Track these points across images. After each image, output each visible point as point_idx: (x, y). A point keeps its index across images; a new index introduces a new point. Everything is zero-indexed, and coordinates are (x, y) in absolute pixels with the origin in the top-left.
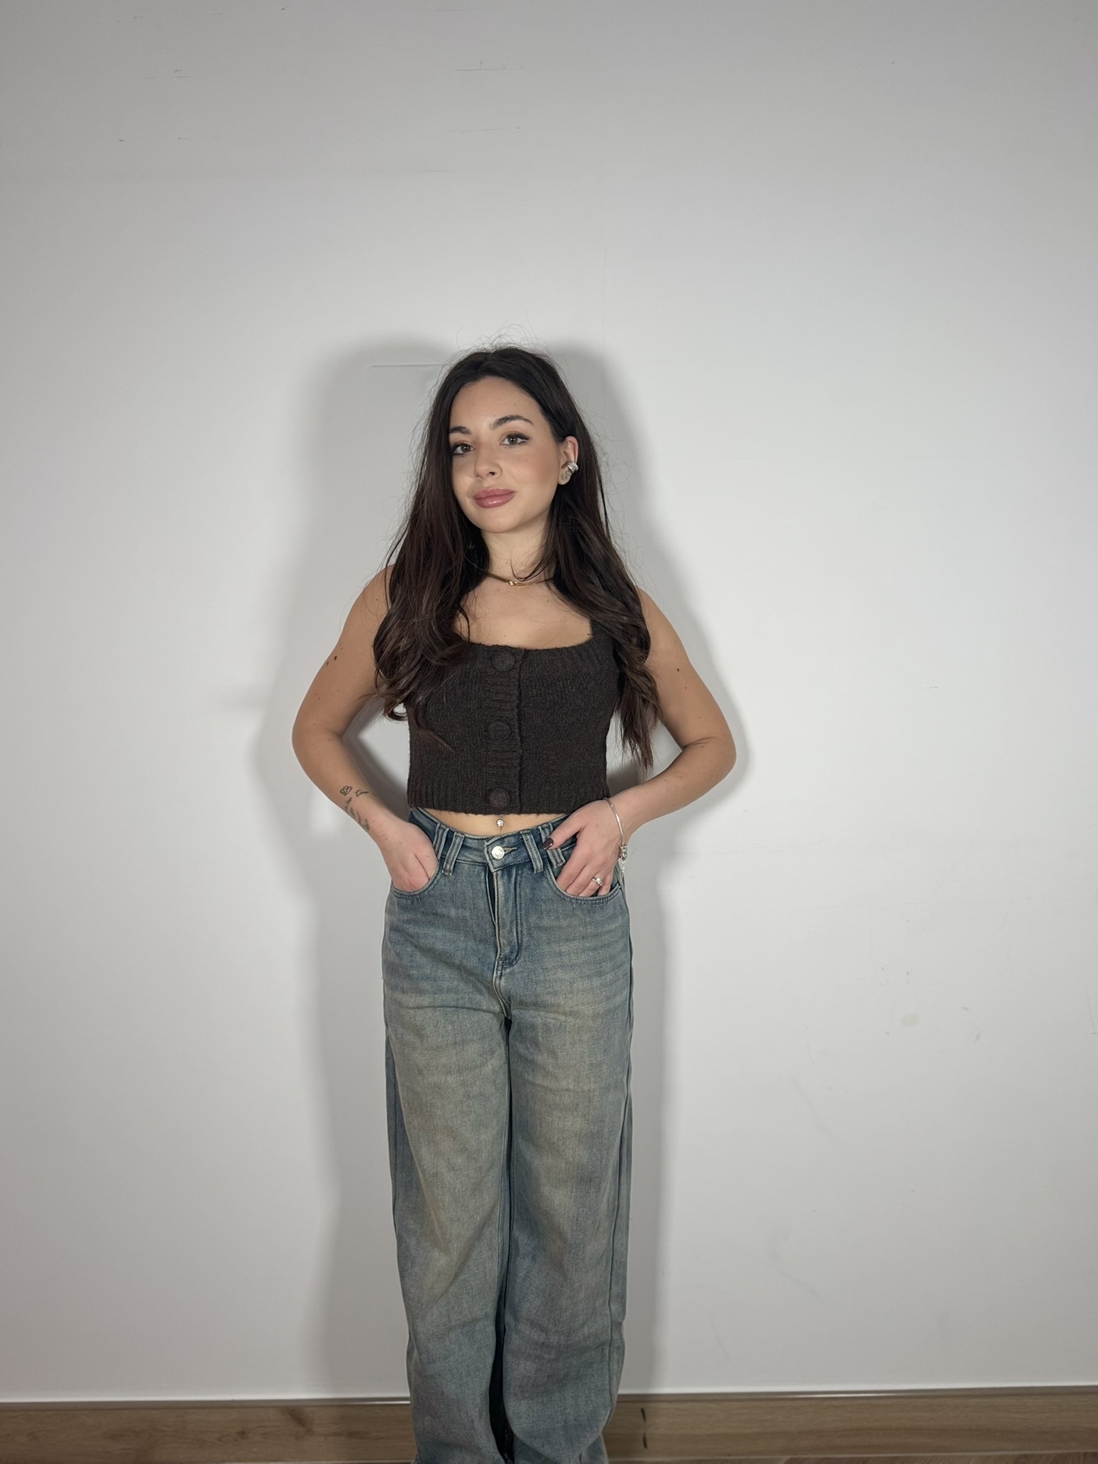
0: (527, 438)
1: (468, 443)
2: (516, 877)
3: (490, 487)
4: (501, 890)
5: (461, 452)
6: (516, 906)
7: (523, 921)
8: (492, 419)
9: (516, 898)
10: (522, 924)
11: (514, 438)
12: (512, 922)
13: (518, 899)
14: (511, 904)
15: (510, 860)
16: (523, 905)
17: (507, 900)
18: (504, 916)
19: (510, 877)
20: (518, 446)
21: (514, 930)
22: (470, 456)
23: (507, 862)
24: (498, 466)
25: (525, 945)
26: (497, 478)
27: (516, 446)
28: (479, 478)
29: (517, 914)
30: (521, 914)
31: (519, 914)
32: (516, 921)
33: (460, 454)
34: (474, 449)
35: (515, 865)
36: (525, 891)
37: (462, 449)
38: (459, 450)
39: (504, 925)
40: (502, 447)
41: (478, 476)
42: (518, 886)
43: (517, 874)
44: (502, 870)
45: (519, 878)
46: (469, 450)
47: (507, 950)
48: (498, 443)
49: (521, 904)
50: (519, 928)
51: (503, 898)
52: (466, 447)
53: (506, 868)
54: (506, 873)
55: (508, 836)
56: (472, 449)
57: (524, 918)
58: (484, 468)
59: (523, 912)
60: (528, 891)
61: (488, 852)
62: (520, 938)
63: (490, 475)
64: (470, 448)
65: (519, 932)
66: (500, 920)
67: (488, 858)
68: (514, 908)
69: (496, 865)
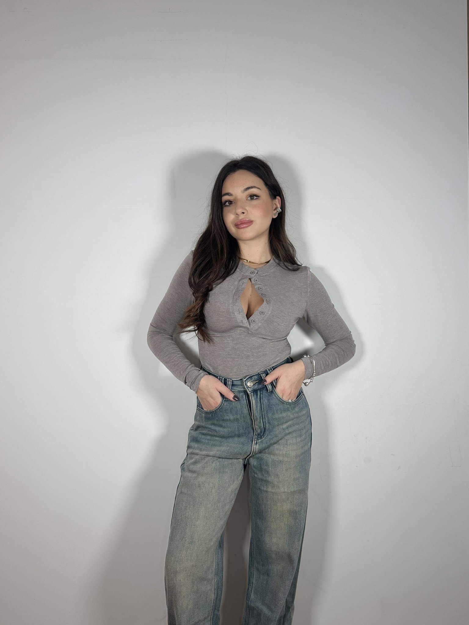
0: (258, 197)
1: (231, 200)
2: (260, 395)
3: (242, 219)
4: (254, 402)
5: (228, 205)
6: (262, 409)
7: (266, 417)
8: (243, 188)
9: (261, 405)
11: (252, 197)
12: (260, 417)
15: (256, 387)
16: (265, 409)
17: (257, 407)
18: (256, 414)
19: (257, 395)
20: (255, 200)
21: (262, 421)
22: (232, 206)
24: (245, 209)
25: (267, 428)
26: (246, 215)
27: (254, 200)
28: (237, 216)
29: (262, 413)
30: (264, 413)
32: (262, 417)
33: (228, 206)
34: (234, 203)
35: (259, 389)
36: (265, 401)
37: (229, 204)
38: (227, 204)
39: (257, 419)
40: (247, 201)
41: (237, 214)
42: (262, 399)
43: (260, 393)
44: (253, 392)
46: (232, 204)
47: (259, 431)
48: (245, 199)
50: (264, 420)
51: (255, 406)
52: (230, 202)
53: (255, 391)
54: (255, 393)
55: (254, 376)
56: (233, 203)
57: (266, 415)
58: (239, 211)
61: (245, 384)
62: (264, 425)
63: (242, 213)
64: (232, 202)
65: (264, 422)
66: (254, 417)
67: (246, 387)
68: (261, 411)
69: (250, 390)
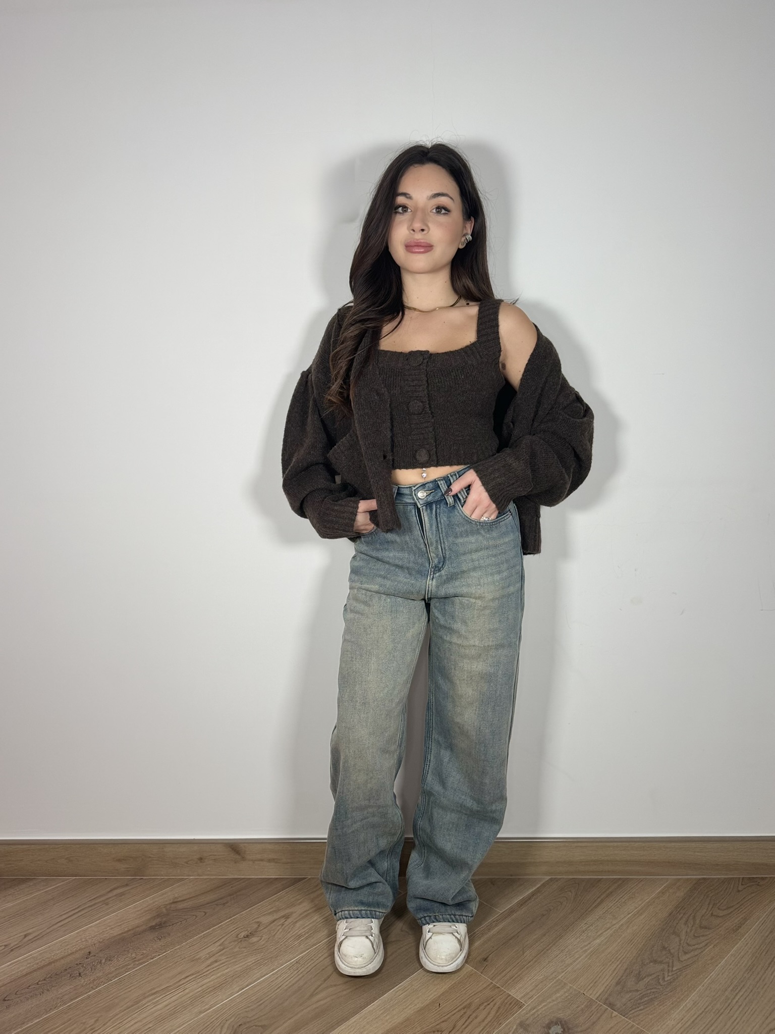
0: (448, 211)
1: (408, 206)
2: (436, 510)
4: (426, 519)
5: (402, 212)
6: (439, 530)
7: (445, 541)
9: (438, 524)
10: (444, 542)
11: (440, 209)
12: (437, 542)
13: (439, 525)
14: (434, 527)
15: (430, 499)
16: (443, 529)
17: (431, 526)
18: (431, 537)
19: (431, 510)
21: (440, 547)
22: (407, 215)
23: (429, 500)
24: (427, 226)
25: (447, 556)
26: (425, 234)
27: (441, 215)
29: (440, 536)
30: (442, 536)
31: (441, 535)
32: (439, 541)
33: (400, 213)
34: (412, 211)
35: (434, 502)
36: (443, 519)
37: (402, 210)
38: (400, 210)
39: (432, 543)
40: (432, 213)
41: (413, 230)
42: (438, 516)
43: (436, 508)
44: (426, 506)
45: (438, 510)
46: (407, 211)
47: (436, 561)
48: (429, 210)
49: (442, 528)
50: (443, 546)
51: (429, 525)
52: (405, 209)
53: (429, 505)
54: (428, 508)
55: (428, 483)
56: (409, 211)
57: (445, 538)
58: (418, 226)
59: (444, 534)
60: (445, 519)
61: (415, 495)
62: (444, 552)
63: (421, 231)
65: (443, 548)
66: (428, 540)
67: (416, 499)
68: (438, 532)
69: (421, 503)
